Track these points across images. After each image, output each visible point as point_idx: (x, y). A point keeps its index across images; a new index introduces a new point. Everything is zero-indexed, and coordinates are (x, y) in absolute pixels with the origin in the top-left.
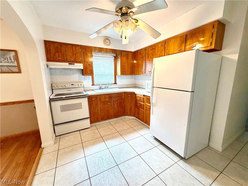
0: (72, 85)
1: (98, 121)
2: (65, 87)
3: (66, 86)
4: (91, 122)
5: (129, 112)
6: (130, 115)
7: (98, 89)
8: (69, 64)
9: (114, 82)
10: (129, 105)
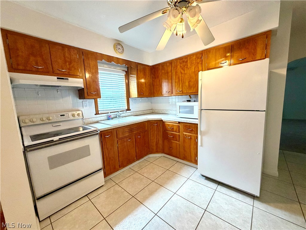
0: (61, 116)
1: (115, 170)
2: (47, 121)
3: (51, 118)
4: (106, 175)
5: (155, 148)
6: (157, 152)
7: (104, 119)
8: (58, 78)
9: (127, 108)
10: (155, 138)
